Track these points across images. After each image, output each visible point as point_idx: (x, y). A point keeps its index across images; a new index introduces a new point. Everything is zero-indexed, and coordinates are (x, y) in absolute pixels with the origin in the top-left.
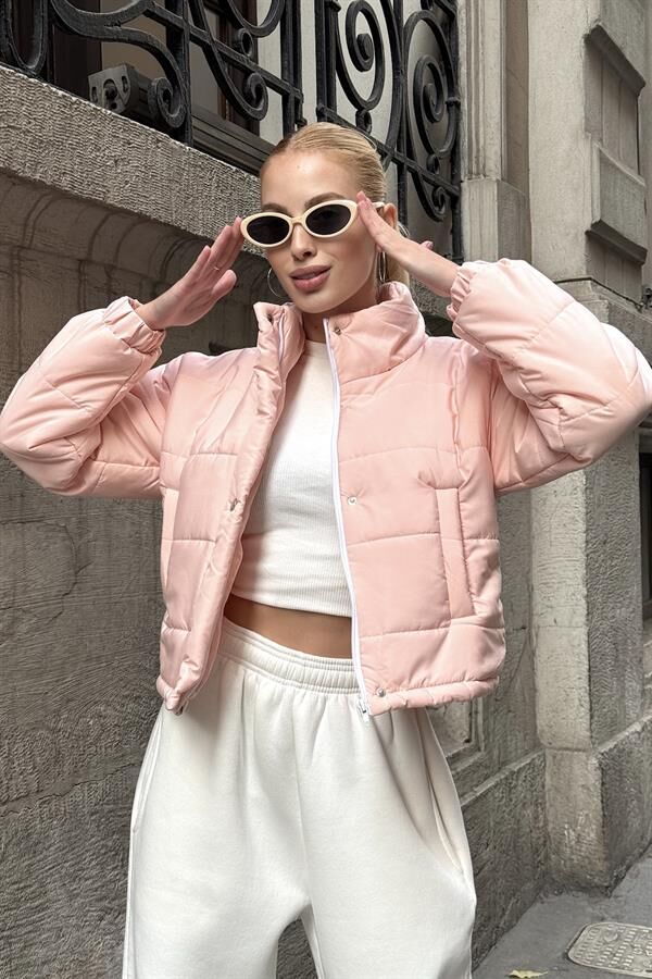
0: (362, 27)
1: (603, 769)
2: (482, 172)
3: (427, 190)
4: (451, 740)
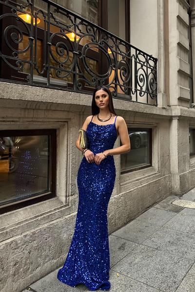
0: (142, 77)
1: (180, 177)
2: (161, 92)
3: (152, 95)
4: (155, 171)
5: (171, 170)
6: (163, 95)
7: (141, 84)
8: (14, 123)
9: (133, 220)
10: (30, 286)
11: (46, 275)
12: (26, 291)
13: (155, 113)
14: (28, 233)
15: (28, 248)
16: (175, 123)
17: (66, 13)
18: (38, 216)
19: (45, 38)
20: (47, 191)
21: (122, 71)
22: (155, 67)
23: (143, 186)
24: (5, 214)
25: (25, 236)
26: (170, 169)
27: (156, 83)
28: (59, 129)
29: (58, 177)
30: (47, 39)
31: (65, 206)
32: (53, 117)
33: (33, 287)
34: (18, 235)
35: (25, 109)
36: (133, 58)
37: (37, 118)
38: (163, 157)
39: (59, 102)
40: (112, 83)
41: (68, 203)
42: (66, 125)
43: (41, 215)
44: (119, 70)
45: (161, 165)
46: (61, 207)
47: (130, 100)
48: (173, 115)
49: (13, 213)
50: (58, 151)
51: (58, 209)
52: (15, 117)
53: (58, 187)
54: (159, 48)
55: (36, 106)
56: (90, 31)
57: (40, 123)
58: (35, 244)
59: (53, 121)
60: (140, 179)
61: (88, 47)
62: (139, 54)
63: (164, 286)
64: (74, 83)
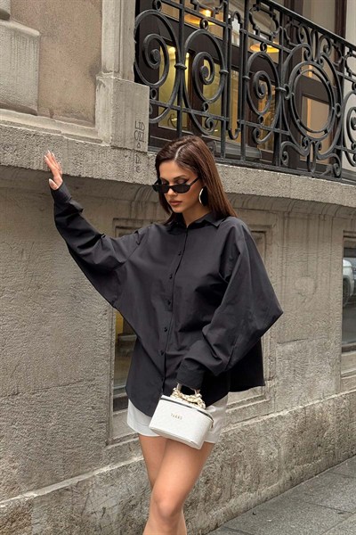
17: (268, 8)
30: (244, 69)
31: (261, 397)
41: (265, 392)
42: (263, 239)
46: (255, 399)
56: (303, 36)
61: (299, 73)
64: (274, 151)
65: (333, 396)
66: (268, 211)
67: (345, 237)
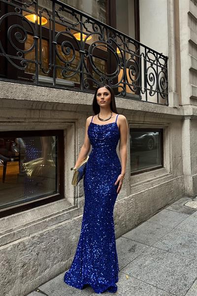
0: (151, 76)
1: (193, 178)
2: (172, 91)
3: (162, 95)
4: (167, 172)
5: (184, 171)
6: (174, 94)
7: (151, 83)
8: (19, 124)
9: (144, 222)
10: (39, 288)
11: (54, 277)
12: (35, 292)
13: (165, 112)
14: (35, 234)
15: (36, 250)
16: (187, 123)
17: (71, 11)
18: (46, 218)
19: (50, 37)
20: (56, 192)
21: (131, 70)
22: (166, 65)
23: (154, 188)
24: (12, 215)
25: (33, 238)
26: (182, 170)
27: (167, 82)
28: (66, 129)
29: (66, 178)
30: (52, 39)
31: (74, 207)
32: (59, 118)
33: (42, 288)
34: (25, 236)
35: (31, 109)
36: (142, 56)
37: (43, 119)
38: (175, 157)
39: (65, 102)
40: (121, 82)
41: (77, 204)
42: (73, 126)
43: (49, 217)
44: (127, 70)
45: (173, 166)
46: (70, 209)
47: (140, 99)
48: (185, 114)
49: (21, 214)
50: (65, 152)
51: (66, 210)
52: (20, 118)
53: (66, 188)
54: (170, 46)
55: (42, 106)
56: (97, 29)
57: (46, 124)
58: (43, 245)
59: (59, 122)
60: (151, 180)
61: (95, 45)
62: (149, 52)
63: (174, 288)
64: (81, 82)
65: (125, 198)
66: (75, 112)
67: (130, 123)
